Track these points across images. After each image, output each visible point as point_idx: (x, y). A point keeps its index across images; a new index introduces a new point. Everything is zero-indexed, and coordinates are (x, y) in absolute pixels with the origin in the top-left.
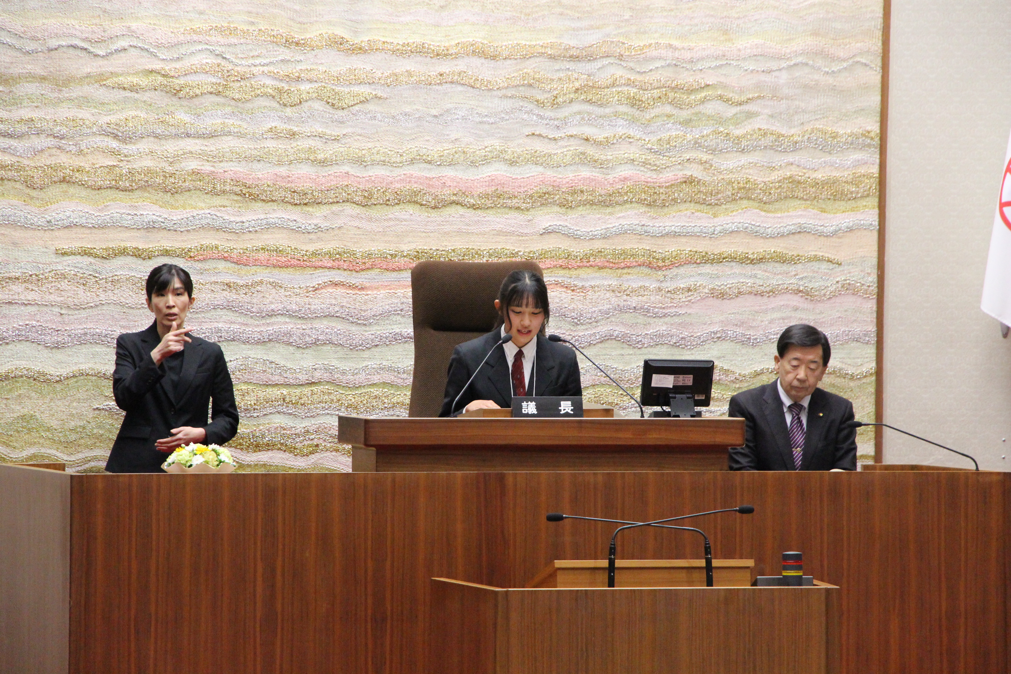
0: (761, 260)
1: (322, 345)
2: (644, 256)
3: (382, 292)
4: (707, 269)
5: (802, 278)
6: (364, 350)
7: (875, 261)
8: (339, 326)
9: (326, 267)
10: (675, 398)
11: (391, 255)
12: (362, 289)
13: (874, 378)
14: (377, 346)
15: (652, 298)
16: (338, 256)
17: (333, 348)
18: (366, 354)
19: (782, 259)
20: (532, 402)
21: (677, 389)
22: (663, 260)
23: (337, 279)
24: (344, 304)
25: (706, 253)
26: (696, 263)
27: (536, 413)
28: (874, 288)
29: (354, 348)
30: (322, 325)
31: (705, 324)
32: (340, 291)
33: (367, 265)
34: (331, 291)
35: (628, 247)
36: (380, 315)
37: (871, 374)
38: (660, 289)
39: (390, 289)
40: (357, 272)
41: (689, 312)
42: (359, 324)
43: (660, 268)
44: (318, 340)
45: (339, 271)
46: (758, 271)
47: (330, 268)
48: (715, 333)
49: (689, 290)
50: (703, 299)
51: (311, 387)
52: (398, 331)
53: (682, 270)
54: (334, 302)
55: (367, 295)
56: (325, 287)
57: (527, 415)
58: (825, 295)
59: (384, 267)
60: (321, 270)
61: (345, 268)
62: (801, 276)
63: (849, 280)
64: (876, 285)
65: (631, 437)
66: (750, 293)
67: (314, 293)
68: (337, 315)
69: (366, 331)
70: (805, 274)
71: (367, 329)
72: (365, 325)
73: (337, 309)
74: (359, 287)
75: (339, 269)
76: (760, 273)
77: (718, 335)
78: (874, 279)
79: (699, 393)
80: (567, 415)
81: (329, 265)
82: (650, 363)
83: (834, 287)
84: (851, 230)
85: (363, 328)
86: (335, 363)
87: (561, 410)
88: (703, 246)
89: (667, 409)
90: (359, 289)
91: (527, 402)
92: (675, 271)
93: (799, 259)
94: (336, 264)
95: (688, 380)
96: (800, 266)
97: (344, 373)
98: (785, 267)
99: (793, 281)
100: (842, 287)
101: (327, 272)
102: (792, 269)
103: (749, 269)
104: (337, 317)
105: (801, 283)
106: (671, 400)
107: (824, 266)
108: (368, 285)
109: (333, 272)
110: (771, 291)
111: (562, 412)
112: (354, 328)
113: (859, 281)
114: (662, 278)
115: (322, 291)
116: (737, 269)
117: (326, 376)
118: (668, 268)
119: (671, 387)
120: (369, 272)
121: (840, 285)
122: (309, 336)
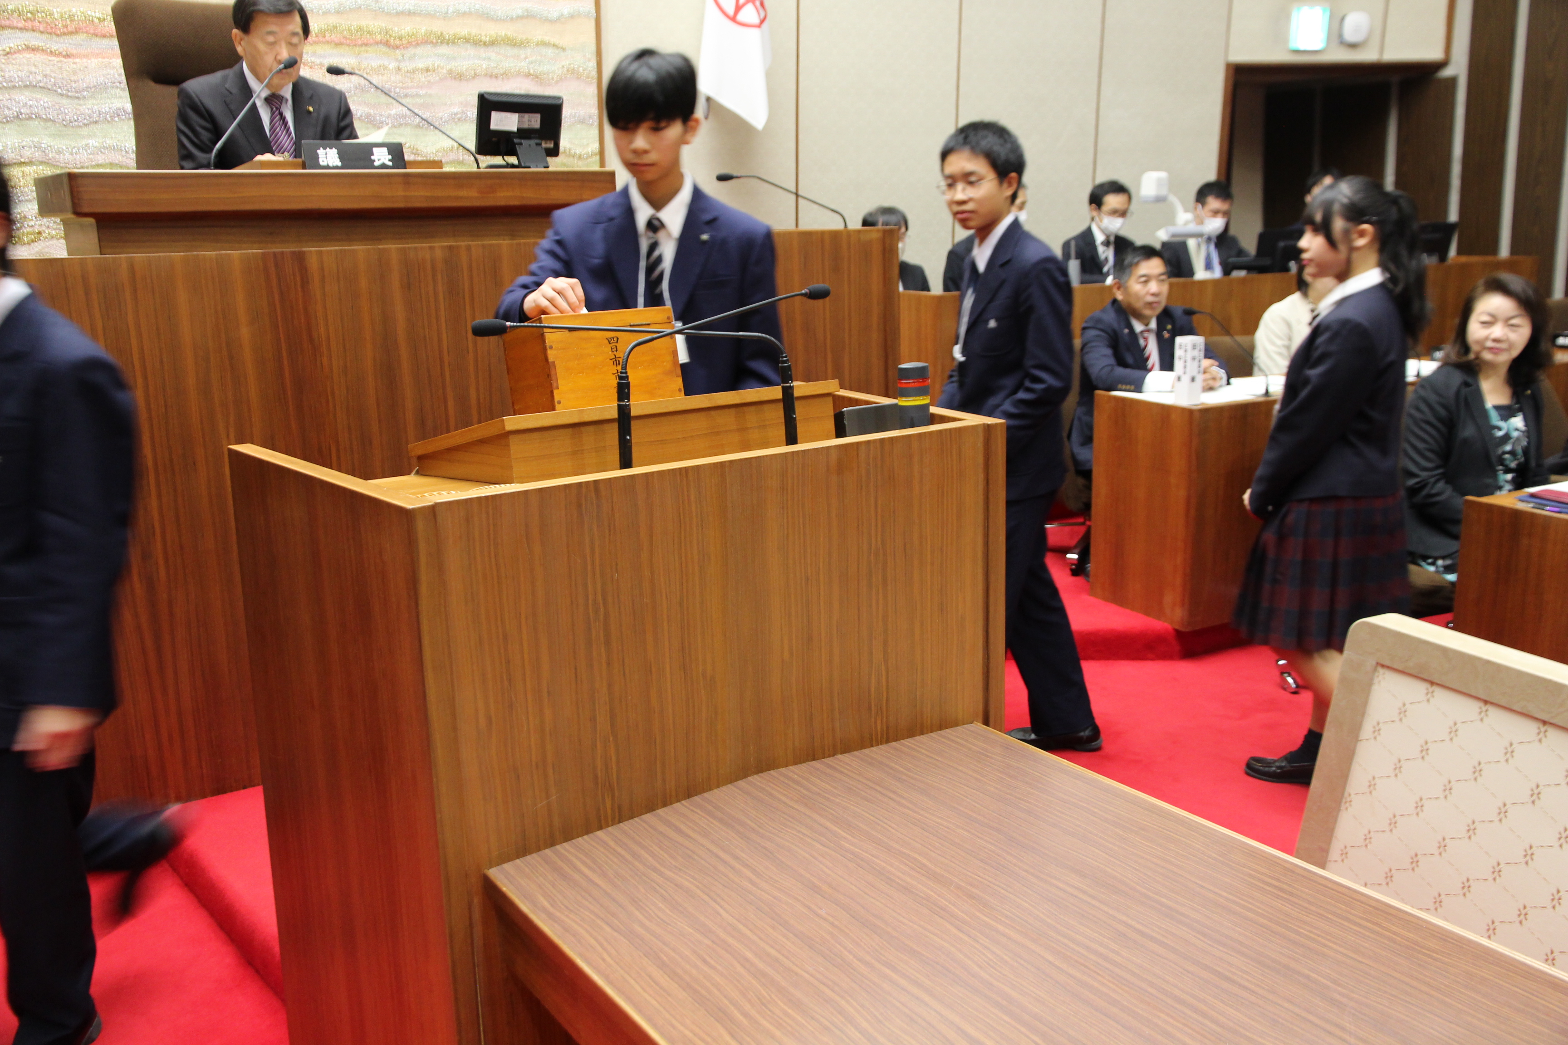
0: (493, 43)
1: (27, 119)
2: (380, 33)
3: (93, 60)
4: (444, 50)
5: (532, 63)
6: (81, 127)
7: (593, 47)
8: (46, 99)
9: (17, 28)
10: (521, 144)
11: (99, 19)
12: (68, 56)
13: (598, 157)
14: (96, 122)
15: (393, 78)
16: (29, 15)
17: (42, 123)
18: (85, 131)
19: (512, 43)
20: (331, 148)
21: (524, 133)
22: (400, 38)
23: (34, 43)
24: (48, 72)
25: (442, 33)
26: (432, 42)
27: (339, 164)
28: (594, 73)
29: (68, 124)
30: (23, 97)
31: (445, 104)
32: (38, 57)
33: (71, 28)
34: (28, 56)
35: (363, 23)
36: (95, 86)
37: (596, 154)
38: (399, 69)
39: (104, 58)
40: (58, 35)
41: (429, 92)
42: (71, 97)
43: (397, 47)
44: (21, 114)
45: (35, 34)
46: (492, 53)
47: (21, 29)
48: (456, 114)
49: (428, 70)
50: (441, 80)
51: (21, 167)
52: (119, 105)
53: (420, 50)
54: (33, 69)
55: (74, 63)
56: (19, 51)
57: (328, 167)
58: (553, 78)
59: (92, 31)
60: (10, 31)
61: (42, 29)
62: (531, 59)
63: (573, 64)
64: (596, 70)
65: (476, 195)
66: (486, 75)
67: (6, 57)
68: (41, 85)
69: (81, 105)
70: (534, 58)
71: (81, 102)
72: (78, 98)
73: (39, 78)
74: (64, 53)
75: (34, 31)
76: (493, 56)
77: (459, 116)
78: (594, 64)
79: (547, 138)
80: (384, 166)
81: (20, 25)
82: (486, 96)
83: (560, 72)
84: (572, 17)
85: (76, 101)
86: (46, 141)
87: (374, 161)
88: (437, 27)
89: (513, 160)
90: (64, 57)
91: (324, 149)
92: (412, 51)
93: (528, 43)
94: (29, 24)
95: (534, 121)
96: (528, 51)
97: (59, 152)
98: (515, 51)
99: (524, 64)
100: (568, 71)
101: (19, 34)
102: (522, 53)
103: (483, 52)
104: (41, 87)
105: (531, 66)
106: (517, 147)
107: (550, 52)
108: (74, 52)
109: (27, 35)
110: (504, 73)
111: (377, 164)
112: (65, 101)
113: (581, 65)
114: (400, 58)
115: (17, 55)
116: (471, 51)
117: (38, 155)
118: (405, 47)
119: (515, 129)
120: (74, 37)
121: (565, 69)
122: (9, 109)
